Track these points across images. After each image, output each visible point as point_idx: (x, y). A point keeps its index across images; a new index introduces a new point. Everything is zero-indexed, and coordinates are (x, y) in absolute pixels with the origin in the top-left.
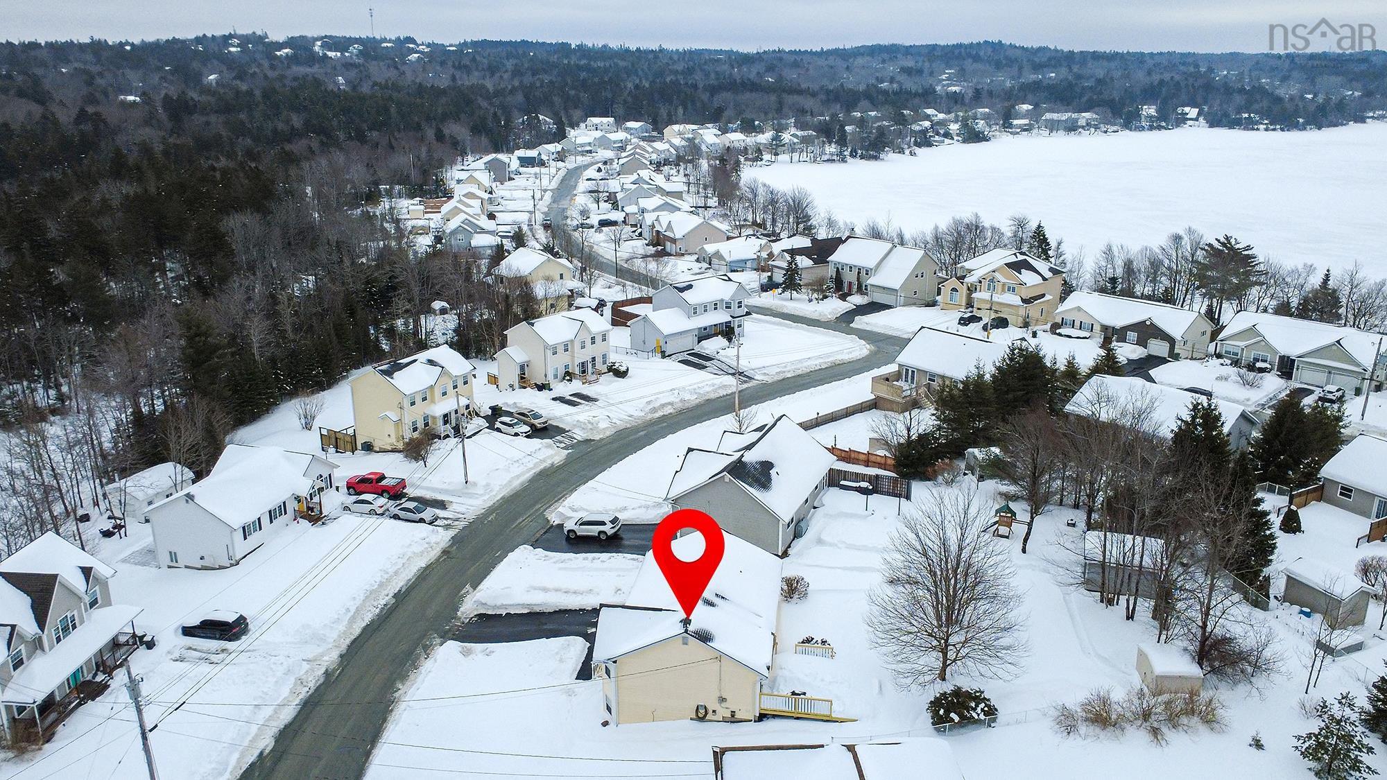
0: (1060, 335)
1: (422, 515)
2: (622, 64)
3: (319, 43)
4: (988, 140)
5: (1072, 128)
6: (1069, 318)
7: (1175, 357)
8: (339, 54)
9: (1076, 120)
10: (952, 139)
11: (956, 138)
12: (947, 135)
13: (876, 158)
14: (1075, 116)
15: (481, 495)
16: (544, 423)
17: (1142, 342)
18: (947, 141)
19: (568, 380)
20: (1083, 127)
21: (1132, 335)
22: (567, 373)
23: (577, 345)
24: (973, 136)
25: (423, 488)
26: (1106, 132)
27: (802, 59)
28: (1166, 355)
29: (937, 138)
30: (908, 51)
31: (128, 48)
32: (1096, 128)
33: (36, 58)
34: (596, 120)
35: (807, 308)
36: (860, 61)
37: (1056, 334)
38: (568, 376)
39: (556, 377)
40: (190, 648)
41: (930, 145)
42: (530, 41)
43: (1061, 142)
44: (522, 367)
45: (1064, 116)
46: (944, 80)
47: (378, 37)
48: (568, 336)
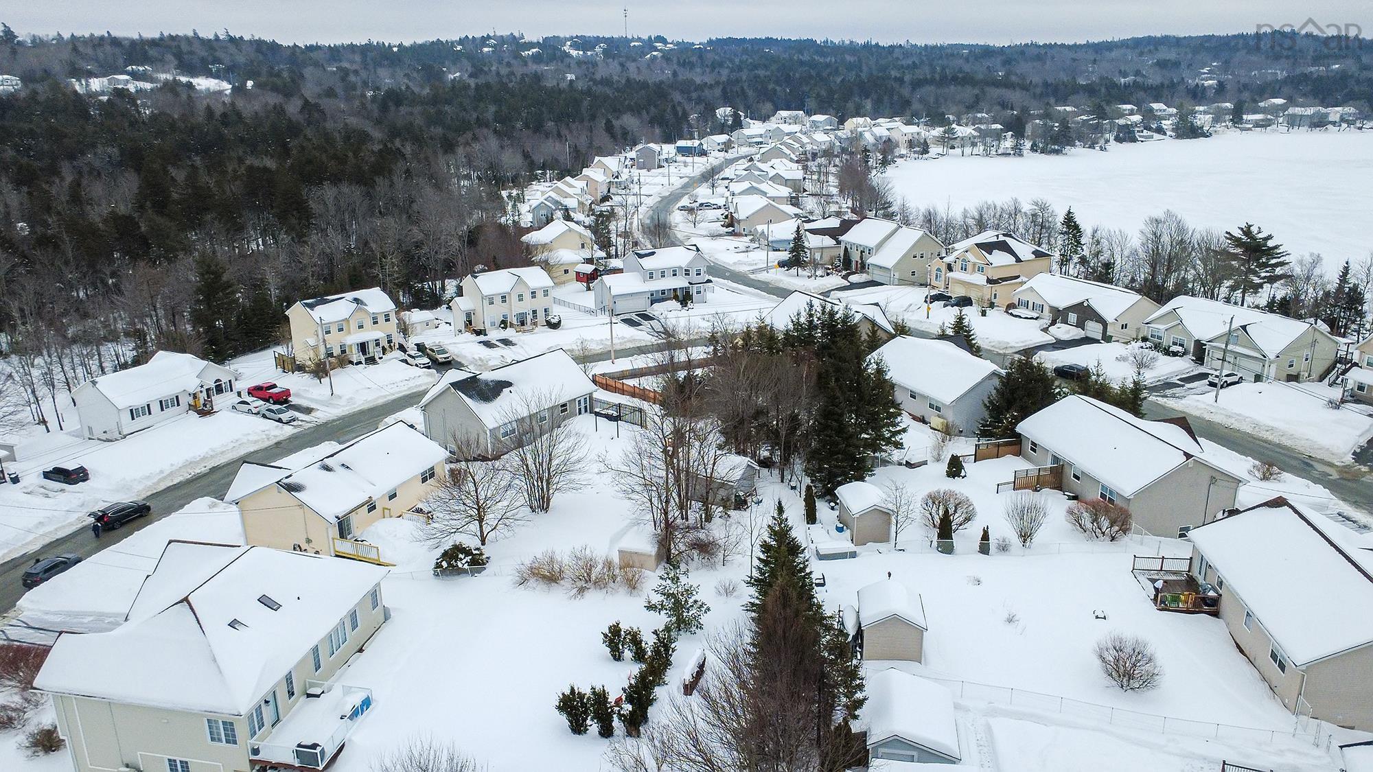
0: (1011, 314)
1: (280, 416)
2: (848, 58)
3: (569, 43)
4: (1208, 136)
5: (1319, 123)
6: (1024, 298)
7: (1107, 339)
8: (581, 53)
9: (1327, 115)
10: (1165, 134)
11: (1169, 133)
12: (1160, 130)
13: (1057, 152)
14: (1323, 110)
15: (343, 406)
16: (445, 358)
17: (1080, 325)
18: (1156, 136)
19: (502, 328)
20: (1334, 123)
21: (1073, 317)
22: (503, 322)
23: (515, 298)
24: (1188, 131)
25: (305, 398)
26: (1360, 128)
27: (1046, 53)
28: (1099, 337)
29: (1145, 133)
30: (1177, 42)
31: (395, 49)
32: (1350, 123)
33: (311, 59)
34: (784, 113)
35: (796, 283)
36: (1114, 54)
37: (1008, 313)
38: (504, 324)
39: (493, 324)
40: (42, 487)
41: (1134, 140)
42: (775, 38)
43: (1304, 138)
44: (468, 315)
45: (1310, 111)
46: (1205, 73)
47: (630, 37)
48: (505, 288)
